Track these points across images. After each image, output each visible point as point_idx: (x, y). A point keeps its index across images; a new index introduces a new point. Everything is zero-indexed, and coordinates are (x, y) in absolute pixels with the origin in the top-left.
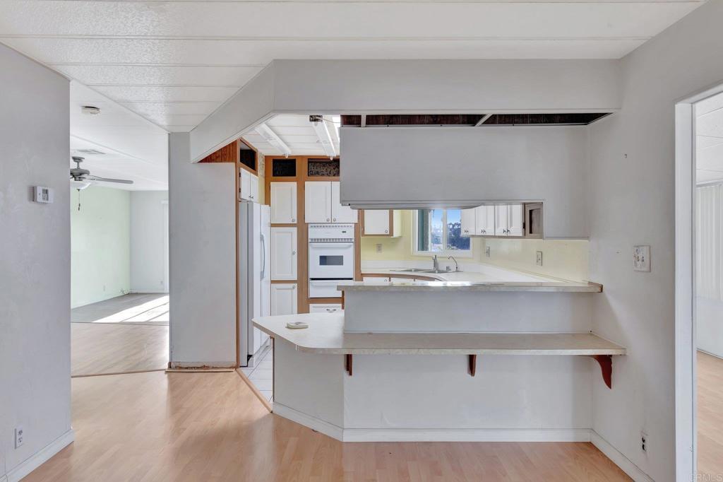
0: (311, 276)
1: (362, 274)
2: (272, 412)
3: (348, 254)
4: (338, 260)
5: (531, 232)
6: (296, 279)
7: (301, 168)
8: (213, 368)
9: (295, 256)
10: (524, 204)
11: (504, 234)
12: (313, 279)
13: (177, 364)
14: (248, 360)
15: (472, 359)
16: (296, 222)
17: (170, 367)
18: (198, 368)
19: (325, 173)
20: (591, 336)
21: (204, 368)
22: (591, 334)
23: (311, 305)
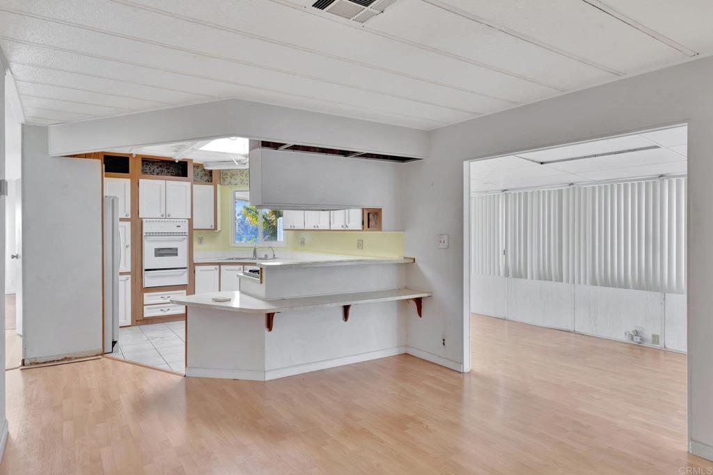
0: (146, 267)
1: (194, 264)
2: (185, 376)
3: (182, 247)
4: (173, 252)
5: (369, 227)
6: (130, 271)
7: (135, 166)
8: (76, 358)
9: (129, 249)
10: (363, 209)
11: (343, 229)
12: (146, 270)
13: (33, 361)
14: (113, 346)
15: (346, 308)
16: (129, 217)
17: (23, 364)
18: (58, 361)
19: (148, 171)
20: (407, 289)
21: (66, 360)
22: (406, 288)
23: (145, 294)
